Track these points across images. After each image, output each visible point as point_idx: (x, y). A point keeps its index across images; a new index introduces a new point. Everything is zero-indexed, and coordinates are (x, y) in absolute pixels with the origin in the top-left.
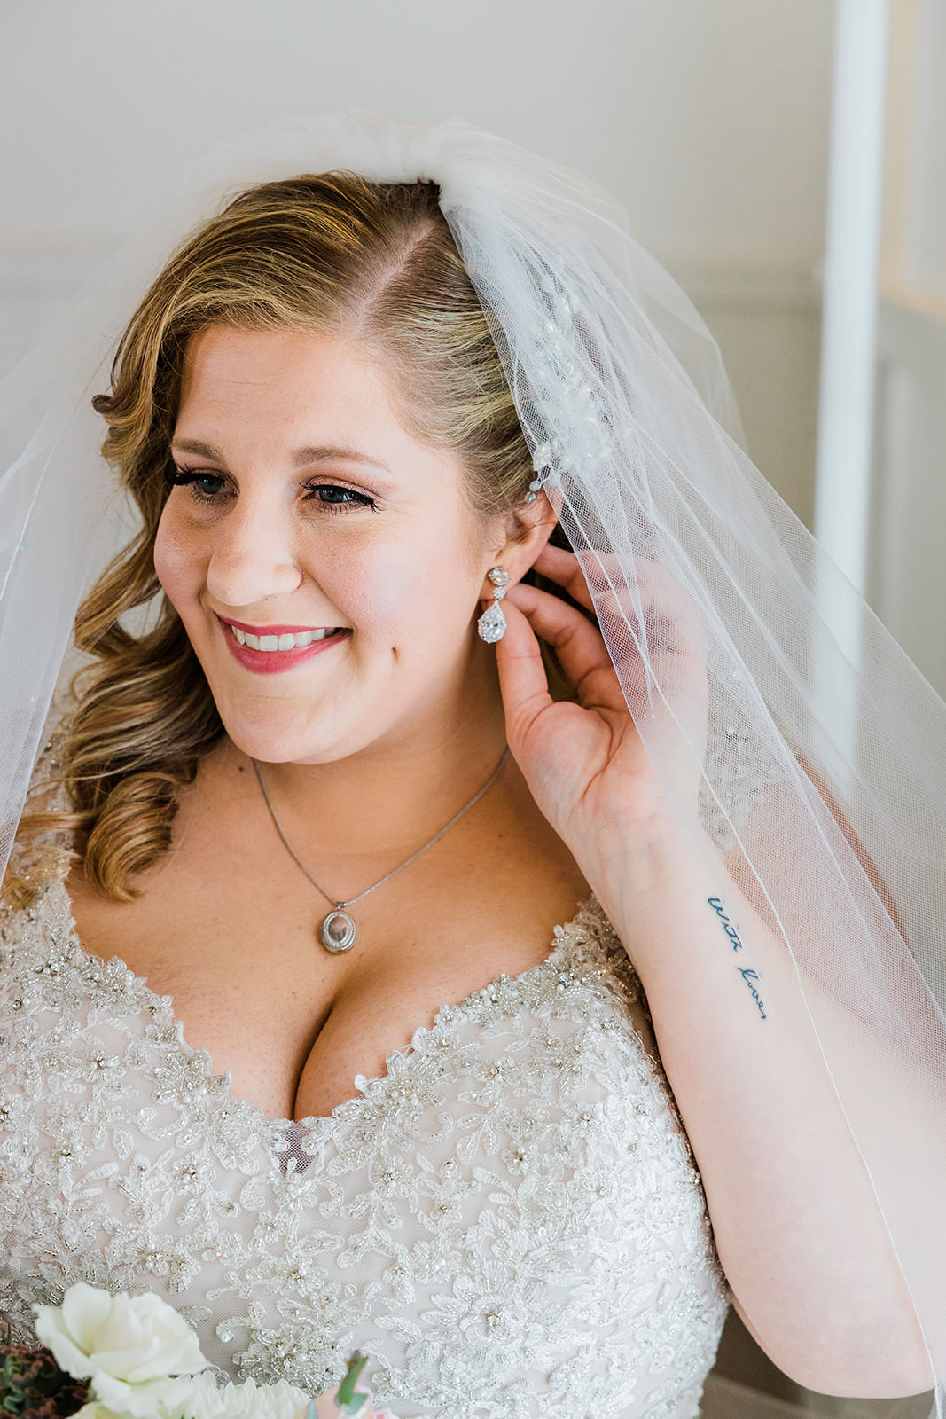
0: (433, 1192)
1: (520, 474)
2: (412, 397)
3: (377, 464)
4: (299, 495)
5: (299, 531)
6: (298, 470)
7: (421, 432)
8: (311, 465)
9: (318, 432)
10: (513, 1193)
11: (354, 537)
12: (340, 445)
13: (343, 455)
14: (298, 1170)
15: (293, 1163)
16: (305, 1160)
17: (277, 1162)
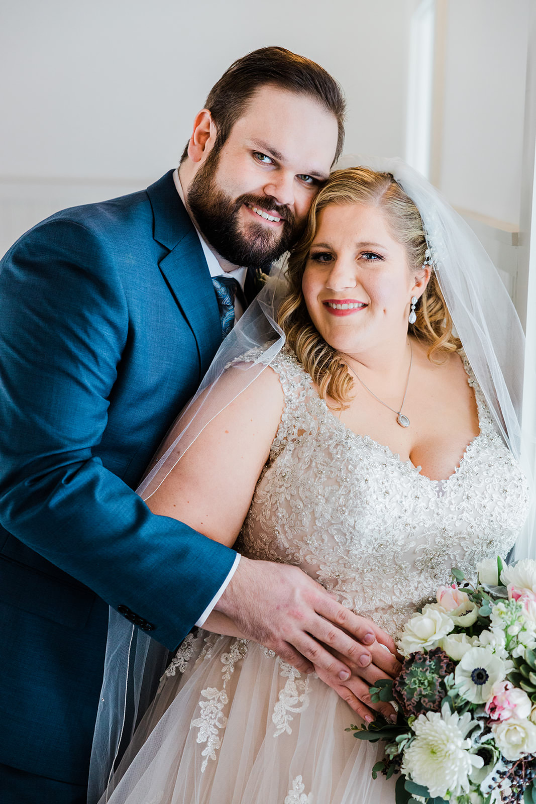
0: (481, 502)
1: (421, 258)
2: (392, 226)
3: (383, 247)
4: (356, 258)
5: (357, 269)
6: (357, 249)
7: (396, 238)
8: (362, 248)
9: (364, 237)
10: (504, 501)
11: (376, 270)
12: (371, 242)
13: (372, 244)
14: (443, 495)
15: (441, 494)
16: (444, 493)
17: (437, 494)
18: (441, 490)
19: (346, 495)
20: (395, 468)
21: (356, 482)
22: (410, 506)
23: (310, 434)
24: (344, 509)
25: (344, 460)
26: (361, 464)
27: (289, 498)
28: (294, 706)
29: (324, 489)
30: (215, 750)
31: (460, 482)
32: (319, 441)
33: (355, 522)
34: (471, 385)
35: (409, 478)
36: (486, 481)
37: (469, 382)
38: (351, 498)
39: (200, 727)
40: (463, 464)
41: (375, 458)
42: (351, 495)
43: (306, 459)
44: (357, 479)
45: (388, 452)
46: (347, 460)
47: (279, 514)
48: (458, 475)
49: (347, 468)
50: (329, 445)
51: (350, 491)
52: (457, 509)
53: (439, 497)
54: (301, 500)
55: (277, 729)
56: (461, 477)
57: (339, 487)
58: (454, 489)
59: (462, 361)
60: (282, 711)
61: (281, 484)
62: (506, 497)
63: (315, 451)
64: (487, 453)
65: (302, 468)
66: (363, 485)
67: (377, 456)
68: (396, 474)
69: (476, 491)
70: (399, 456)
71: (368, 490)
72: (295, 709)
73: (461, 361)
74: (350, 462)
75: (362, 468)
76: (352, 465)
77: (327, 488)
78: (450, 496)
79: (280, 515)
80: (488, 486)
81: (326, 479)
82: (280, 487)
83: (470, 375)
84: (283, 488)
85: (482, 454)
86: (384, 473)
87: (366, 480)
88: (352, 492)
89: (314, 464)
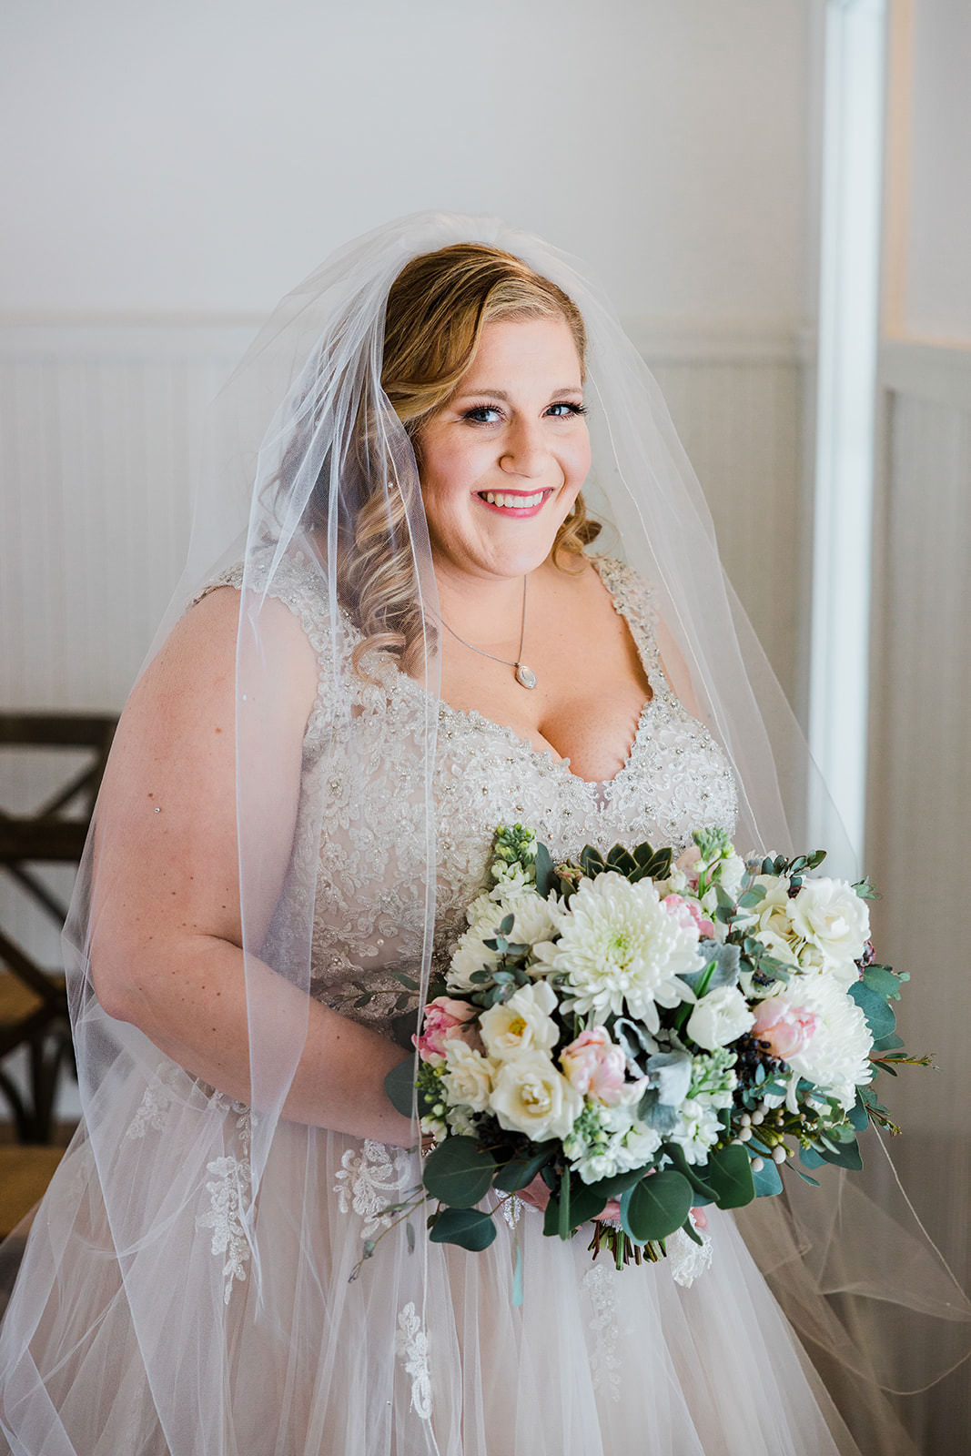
10: (702, 813)
14: (605, 808)
15: (602, 804)
16: (607, 803)
17: (596, 805)
18: (602, 798)
19: (450, 816)
20: (528, 765)
21: (467, 793)
22: (555, 827)
23: (375, 713)
24: (448, 840)
25: (442, 757)
26: (474, 762)
27: (346, 827)
28: (389, 1181)
29: (411, 807)
30: (243, 1263)
31: (633, 783)
32: (393, 724)
33: (468, 862)
34: (619, 612)
35: (551, 781)
36: (674, 780)
37: (616, 606)
38: (460, 822)
39: (214, 1228)
40: (636, 754)
41: (494, 749)
42: (461, 816)
43: (373, 757)
44: (468, 788)
45: (512, 736)
46: (448, 756)
47: (329, 853)
48: (629, 770)
49: (449, 769)
50: (413, 732)
51: (457, 810)
52: (628, 830)
53: (599, 811)
54: (369, 827)
55: (366, 1225)
56: (635, 774)
57: (438, 803)
58: (623, 796)
59: (597, 572)
60: (367, 1192)
61: (329, 803)
62: (706, 806)
63: (386, 741)
64: (669, 730)
65: (367, 772)
66: (479, 797)
67: (495, 746)
68: (529, 774)
69: (659, 798)
70: (530, 743)
71: (489, 806)
72: (388, 1185)
73: (594, 571)
74: (454, 759)
75: (475, 768)
76: (457, 764)
77: (416, 806)
78: (617, 808)
79: (332, 856)
80: (677, 788)
81: (413, 791)
82: (329, 807)
83: (613, 592)
84: (335, 808)
85: (663, 733)
86: (510, 774)
87: (484, 790)
88: (461, 811)
89: (388, 765)
